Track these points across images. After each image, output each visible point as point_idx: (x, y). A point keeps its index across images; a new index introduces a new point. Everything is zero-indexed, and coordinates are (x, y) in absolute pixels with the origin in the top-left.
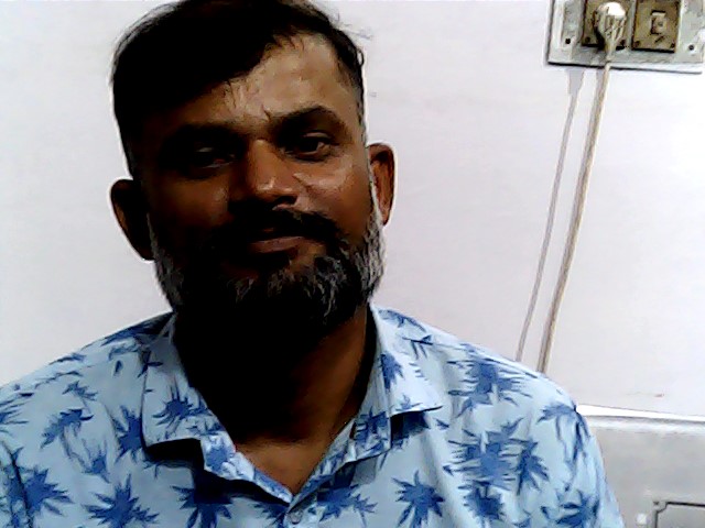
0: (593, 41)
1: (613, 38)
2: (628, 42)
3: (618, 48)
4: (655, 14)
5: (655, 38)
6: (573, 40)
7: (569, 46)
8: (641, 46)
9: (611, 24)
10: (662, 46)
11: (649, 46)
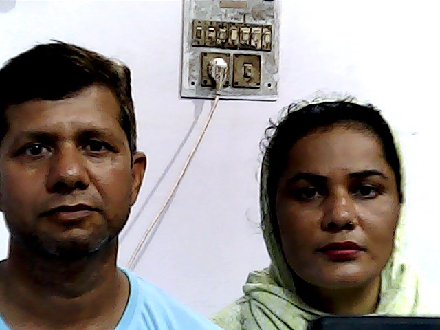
0: (208, 82)
1: (221, 80)
2: (230, 83)
3: (224, 87)
4: (246, 65)
5: (247, 79)
6: (196, 82)
7: (194, 87)
8: (239, 85)
9: (219, 71)
10: (251, 84)
11: (243, 85)
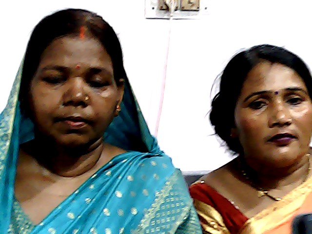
0: (164, 8)
1: (173, 6)
2: (179, 7)
3: (175, 10)
5: (191, 5)
6: (156, 8)
7: (154, 11)
8: (185, 9)
10: (194, 8)
